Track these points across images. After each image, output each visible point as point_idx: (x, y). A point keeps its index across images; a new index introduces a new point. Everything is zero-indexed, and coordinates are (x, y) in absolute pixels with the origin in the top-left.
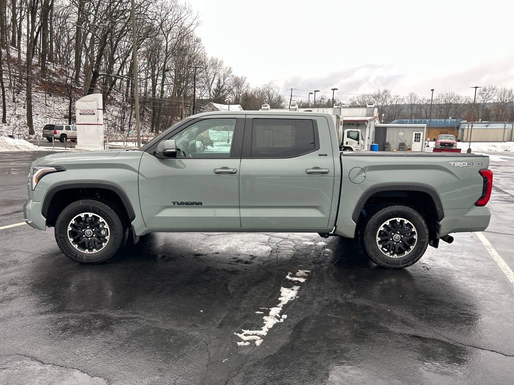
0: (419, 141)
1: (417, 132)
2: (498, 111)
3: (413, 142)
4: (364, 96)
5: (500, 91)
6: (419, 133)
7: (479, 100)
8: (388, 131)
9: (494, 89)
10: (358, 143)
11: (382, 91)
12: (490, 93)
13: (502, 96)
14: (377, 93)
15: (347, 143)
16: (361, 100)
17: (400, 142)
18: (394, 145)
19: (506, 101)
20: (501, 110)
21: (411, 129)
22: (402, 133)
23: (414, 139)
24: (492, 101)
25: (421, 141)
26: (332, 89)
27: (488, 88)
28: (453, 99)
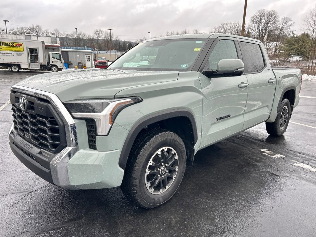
0: (90, 61)
1: (88, 55)
2: (105, 44)
3: (86, 61)
4: (22, 28)
5: (105, 33)
6: (89, 55)
7: (95, 37)
8: (70, 54)
9: (102, 31)
10: (61, 62)
11: (35, 26)
12: (100, 33)
13: (106, 36)
14: (31, 27)
15: (53, 62)
16: (21, 31)
17: (78, 61)
18: (75, 64)
19: (108, 38)
20: (107, 44)
21: (84, 53)
22: (79, 56)
23: (86, 60)
24: (101, 38)
25: (91, 61)
26: (4, 21)
27: (99, 31)
28: (81, 35)
